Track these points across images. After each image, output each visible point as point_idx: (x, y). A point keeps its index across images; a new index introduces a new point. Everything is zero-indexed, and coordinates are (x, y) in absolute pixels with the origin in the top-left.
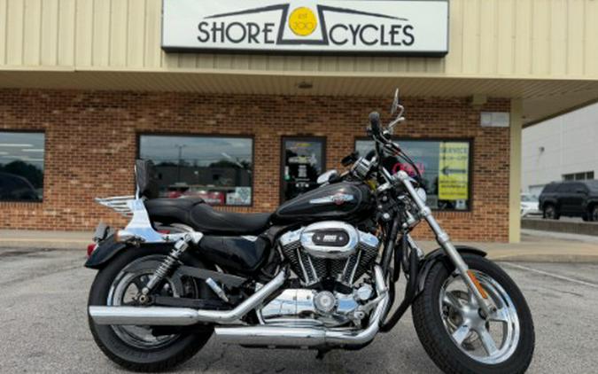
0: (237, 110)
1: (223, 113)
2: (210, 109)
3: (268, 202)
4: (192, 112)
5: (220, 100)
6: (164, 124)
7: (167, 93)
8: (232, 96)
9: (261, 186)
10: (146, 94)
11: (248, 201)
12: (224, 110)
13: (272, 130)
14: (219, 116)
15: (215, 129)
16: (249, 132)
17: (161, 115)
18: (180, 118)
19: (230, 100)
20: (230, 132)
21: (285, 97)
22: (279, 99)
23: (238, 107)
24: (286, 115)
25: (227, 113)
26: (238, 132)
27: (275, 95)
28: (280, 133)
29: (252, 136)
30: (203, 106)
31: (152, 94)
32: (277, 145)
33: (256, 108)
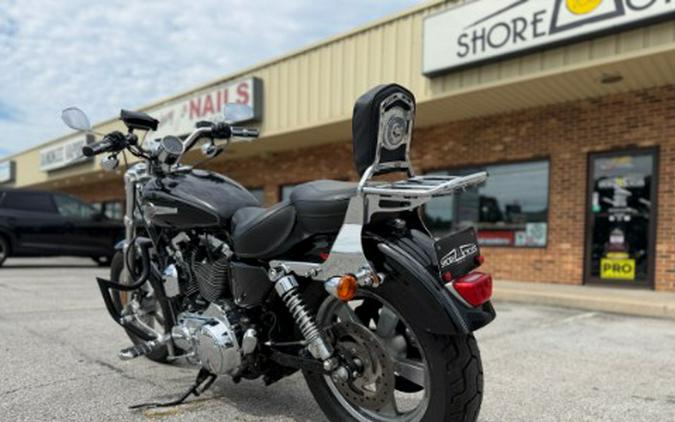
0: (528, 129)
1: (512, 134)
2: (496, 133)
3: (568, 242)
4: (477, 140)
5: (508, 120)
6: (448, 158)
7: (452, 123)
8: (523, 112)
9: (558, 222)
10: (432, 128)
11: (542, 241)
12: (513, 130)
13: (574, 147)
14: (507, 139)
15: (502, 156)
16: (544, 153)
17: (446, 148)
18: (464, 149)
19: (522, 117)
20: (520, 156)
21: (594, 101)
22: (585, 105)
23: (530, 124)
24: (595, 124)
25: (516, 134)
26: (529, 155)
27: (579, 101)
28: (585, 150)
29: (547, 158)
30: (489, 131)
31: (437, 127)
32: (582, 167)
33: (553, 121)
